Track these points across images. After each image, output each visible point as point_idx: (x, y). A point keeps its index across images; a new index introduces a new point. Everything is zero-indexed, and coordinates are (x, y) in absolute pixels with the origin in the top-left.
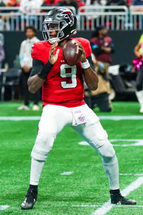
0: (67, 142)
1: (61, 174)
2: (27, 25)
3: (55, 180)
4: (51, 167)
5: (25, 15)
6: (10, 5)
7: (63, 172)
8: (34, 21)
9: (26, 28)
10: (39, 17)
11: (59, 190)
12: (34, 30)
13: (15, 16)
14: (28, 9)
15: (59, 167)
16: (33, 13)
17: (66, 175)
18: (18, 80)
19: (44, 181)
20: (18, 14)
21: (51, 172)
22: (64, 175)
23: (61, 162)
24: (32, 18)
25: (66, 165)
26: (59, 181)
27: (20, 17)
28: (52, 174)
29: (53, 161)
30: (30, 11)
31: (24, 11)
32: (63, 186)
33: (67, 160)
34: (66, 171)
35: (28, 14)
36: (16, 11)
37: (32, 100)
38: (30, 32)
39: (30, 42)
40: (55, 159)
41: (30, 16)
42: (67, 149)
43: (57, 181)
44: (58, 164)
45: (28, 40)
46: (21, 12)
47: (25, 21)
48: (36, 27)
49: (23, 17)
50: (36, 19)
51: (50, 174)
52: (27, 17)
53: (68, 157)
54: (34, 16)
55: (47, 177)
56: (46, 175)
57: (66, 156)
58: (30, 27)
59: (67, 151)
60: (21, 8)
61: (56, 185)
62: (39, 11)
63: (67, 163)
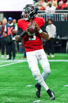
0: (66, 72)
1: (64, 86)
2: (49, 18)
3: (61, 88)
4: (59, 83)
5: (48, 14)
6: (41, 9)
7: (65, 85)
8: (52, 17)
9: (48, 20)
10: (54, 15)
11: (63, 93)
12: (52, 21)
13: (44, 14)
14: (49, 11)
15: (63, 83)
16: (52, 13)
17: (66, 87)
18: (45, 43)
19: (56, 89)
20: (45, 13)
21: (59, 85)
22: (65, 87)
23: (64, 81)
24: (51, 15)
25: (66, 82)
26: (63, 89)
27: (46, 15)
28: (60, 86)
29: (60, 80)
30: (50, 12)
31: (48, 12)
32: (65, 91)
33: (66, 80)
34: (66, 85)
35: (49, 13)
36: (44, 12)
37: (51, 52)
38: (50, 22)
39: (50, 26)
40: (61, 79)
41: (50, 14)
42: (66, 75)
43: (62, 89)
44: (63, 82)
45: (49, 25)
46: (46, 13)
47: (48, 17)
48: (53, 19)
49: (47, 15)
50: (53, 16)
51: (59, 86)
52: (49, 15)
53: (67, 78)
54: (52, 14)
55: (58, 87)
56: (57, 86)
57: (66, 78)
58: (50, 20)
59: (66, 76)
60: (46, 11)
61: (62, 91)
62: (54, 12)
63: (67, 81)
